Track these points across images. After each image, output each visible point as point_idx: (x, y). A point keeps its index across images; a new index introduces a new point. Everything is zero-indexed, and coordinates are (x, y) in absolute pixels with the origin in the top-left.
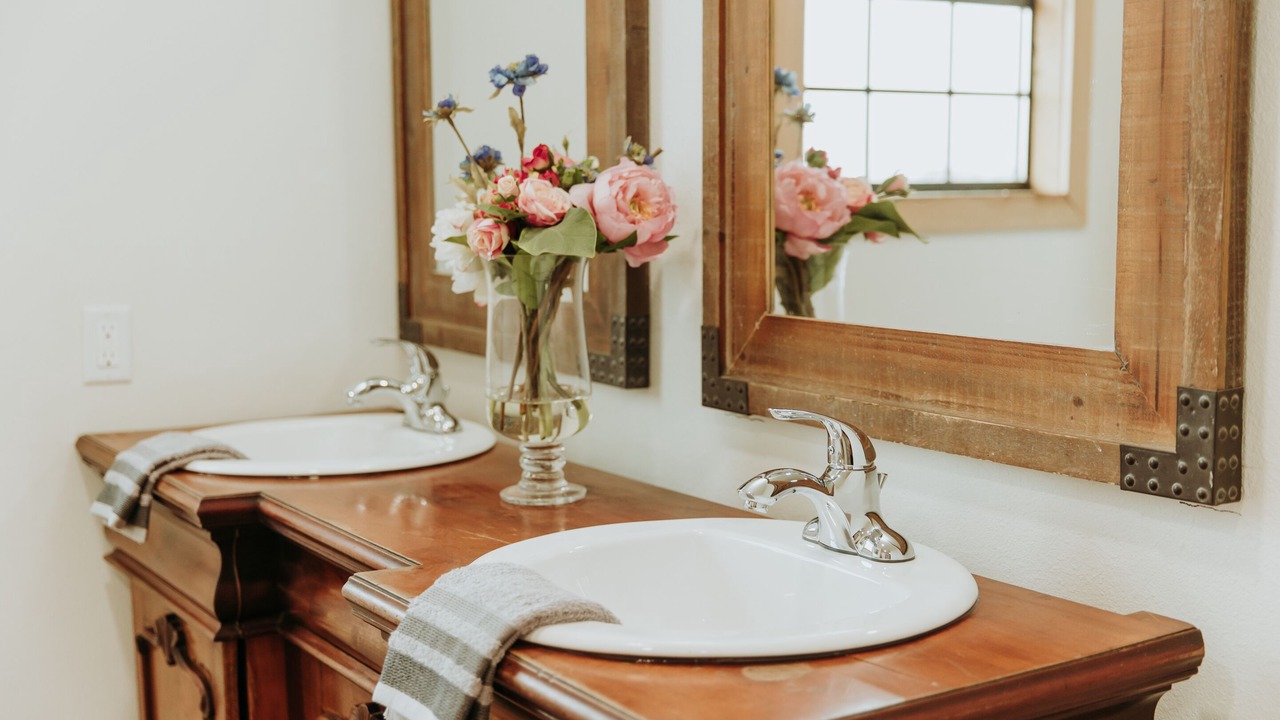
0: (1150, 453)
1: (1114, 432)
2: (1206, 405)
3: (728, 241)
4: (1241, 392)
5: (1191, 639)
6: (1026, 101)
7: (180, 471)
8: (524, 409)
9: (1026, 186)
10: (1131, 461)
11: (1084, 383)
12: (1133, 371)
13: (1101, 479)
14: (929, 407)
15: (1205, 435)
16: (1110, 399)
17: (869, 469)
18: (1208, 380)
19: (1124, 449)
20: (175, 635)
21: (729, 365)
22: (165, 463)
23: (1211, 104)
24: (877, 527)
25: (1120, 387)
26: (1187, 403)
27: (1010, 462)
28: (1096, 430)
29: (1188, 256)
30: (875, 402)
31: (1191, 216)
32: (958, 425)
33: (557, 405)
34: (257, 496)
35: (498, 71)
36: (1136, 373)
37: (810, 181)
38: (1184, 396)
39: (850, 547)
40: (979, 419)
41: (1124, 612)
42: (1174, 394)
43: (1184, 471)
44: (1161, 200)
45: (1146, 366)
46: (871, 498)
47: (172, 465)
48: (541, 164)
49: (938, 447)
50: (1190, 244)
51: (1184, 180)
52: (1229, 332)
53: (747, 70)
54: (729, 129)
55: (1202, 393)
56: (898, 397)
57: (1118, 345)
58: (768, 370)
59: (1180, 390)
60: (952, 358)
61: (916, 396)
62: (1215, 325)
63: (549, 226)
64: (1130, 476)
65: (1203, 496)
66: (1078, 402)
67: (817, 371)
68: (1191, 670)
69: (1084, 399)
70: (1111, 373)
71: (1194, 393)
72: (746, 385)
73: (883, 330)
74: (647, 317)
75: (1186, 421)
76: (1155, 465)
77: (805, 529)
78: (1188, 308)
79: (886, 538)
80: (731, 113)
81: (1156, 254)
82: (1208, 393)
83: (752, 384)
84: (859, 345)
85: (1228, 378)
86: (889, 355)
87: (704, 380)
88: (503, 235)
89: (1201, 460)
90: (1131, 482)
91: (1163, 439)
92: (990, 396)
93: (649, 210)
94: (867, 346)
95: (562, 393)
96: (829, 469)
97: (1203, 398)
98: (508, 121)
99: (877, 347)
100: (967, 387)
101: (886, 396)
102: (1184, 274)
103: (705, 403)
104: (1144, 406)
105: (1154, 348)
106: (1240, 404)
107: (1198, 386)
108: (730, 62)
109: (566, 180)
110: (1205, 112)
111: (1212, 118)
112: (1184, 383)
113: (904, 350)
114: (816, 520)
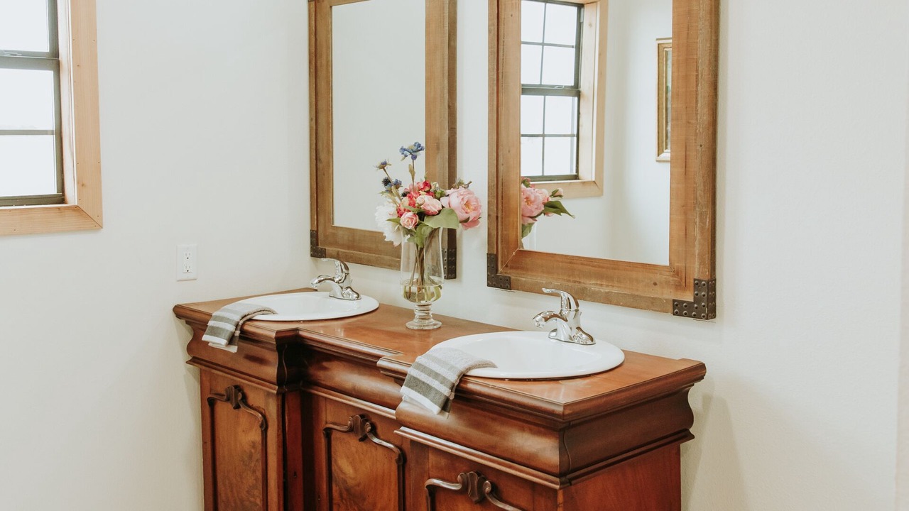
0: (684, 302)
1: (670, 295)
2: (704, 285)
3: (499, 219)
4: (715, 280)
5: (702, 367)
6: (575, 138)
7: (250, 320)
8: (420, 289)
9: (576, 177)
10: (677, 305)
11: (658, 277)
12: (677, 273)
13: (666, 312)
14: (593, 286)
15: (704, 295)
16: (668, 283)
17: (577, 311)
18: (705, 277)
19: (674, 301)
20: (240, 394)
21: (500, 269)
22: (245, 316)
23: (704, 182)
24: (581, 333)
25: (671, 278)
26: (697, 284)
27: (629, 306)
28: (662, 294)
29: (697, 233)
30: (570, 284)
31: (697, 220)
32: (606, 293)
33: (432, 288)
34: (297, 330)
35: (403, 150)
36: (678, 274)
37: (528, 193)
38: (696, 282)
39: (571, 340)
40: (615, 290)
41: (678, 359)
42: (692, 281)
43: (697, 308)
44: (686, 213)
45: (681, 272)
46: (578, 322)
47: (248, 317)
48: (427, 189)
49: (599, 301)
50: (697, 230)
51: (695, 207)
52: (711, 260)
53: (509, 152)
54: (500, 174)
55: (703, 281)
56: (580, 282)
57: (670, 264)
58: (519, 271)
59: (695, 280)
60: (603, 267)
61: (588, 282)
62: (707, 257)
63: (434, 215)
64: (676, 310)
65: (704, 317)
66: (655, 284)
67: (543, 272)
68: (702, 378)
69: (658, 283)
70: (668, 273)
71: (700, 281)
72: (510, 278)
73: (573, 256)
74: (456, 249)
75: (697, 290)
76: (686, 306)
77: (549, 335)
78: (697, 252)
79: (584, 336)
80: (501, 168)
81: (684, 232)
82: (705, 281)
83: (512, 277)
84: (562, 262)
85: (711, 276)
86: (575, 266)
87: (488, 275)
88: (417, 219)
89: (703, 304)
90: (677, 312)
91: (688, 297)
92: (619, 282)
93: (472, 207)
94: (566, 262)
95: (433, 282)
96: (562, 310)
97: (703, 282)
98: (408, 170)
99: (570, 263)
100: (609, 278)
101: (575, 282)
102: (695, 239)
103: (488, 285)
104: (680, 285)
105: (684, 265)
106: (715, 284)
107: (701, 278)
108: (500, 147)
109: (438, 195)
110: (702, 184)
111: (704, 186)
112: (696, 278)
113: (582, 264)
114: (555, 330)
